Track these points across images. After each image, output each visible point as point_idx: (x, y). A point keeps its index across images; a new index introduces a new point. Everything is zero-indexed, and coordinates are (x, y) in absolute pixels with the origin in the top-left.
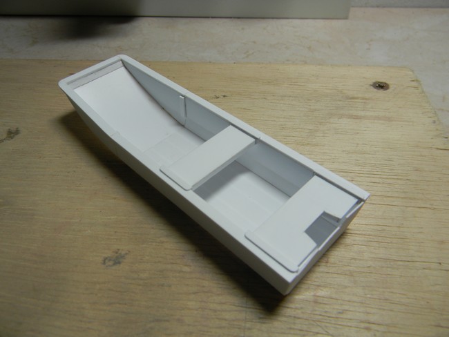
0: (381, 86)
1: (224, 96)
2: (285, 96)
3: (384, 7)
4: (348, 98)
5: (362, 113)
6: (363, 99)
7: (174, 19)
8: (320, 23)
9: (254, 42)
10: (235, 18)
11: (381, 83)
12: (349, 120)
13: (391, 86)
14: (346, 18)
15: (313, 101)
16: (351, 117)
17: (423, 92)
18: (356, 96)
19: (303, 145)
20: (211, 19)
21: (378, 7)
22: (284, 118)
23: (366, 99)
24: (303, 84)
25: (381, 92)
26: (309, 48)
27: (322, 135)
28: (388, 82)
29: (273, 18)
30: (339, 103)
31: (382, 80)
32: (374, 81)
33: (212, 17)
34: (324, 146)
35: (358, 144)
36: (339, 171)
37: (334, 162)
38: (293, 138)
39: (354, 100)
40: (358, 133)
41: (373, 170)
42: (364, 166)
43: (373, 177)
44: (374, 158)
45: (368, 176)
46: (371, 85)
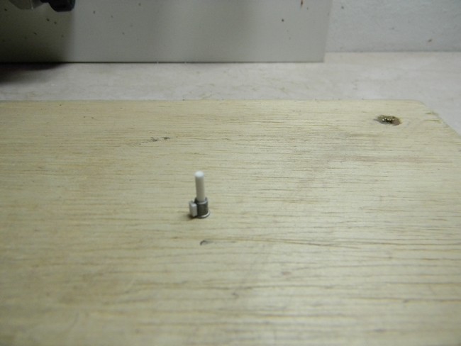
0: (390, 121)
1: (166, 138)
2: (257, 136)
3: (362, 51)
4: (348, 135)
5: (375, 154)
6: (369, 136)
7: (112, 65)
8: (292, 67)
9: (213, 85)
10: (188, 62)
11: (389, 117)
12: (357, 163)
13: (402, 120)
14: (322, 61)
15: (298, 141)
16: (359, 158)
17: (447, 126)
18: (359, 132)
19: (293, 201)
20: (158, 65)
21: (355, 51)
22: (258, 163)
23: (374, 136)
24: (280, 121)
25: (390, 128)
26: (283, 89)
27: (320, 185)
28: (397, 116)
29: (234, 62)
30: (337, 141)
31: (390, 113)
32: (378, 115)
33: (160, 62)
34: (327, 202)
35: (381, 197)
36: (364, 243)
37: (350, 228)
38: (274, 192)
39: (357, 138)
40: (377, 181)
41: (420, 237)
42: (403, 232)
43: (424, 250)
44: (413, 216)
45: (413, 247)
46: (375, 120)
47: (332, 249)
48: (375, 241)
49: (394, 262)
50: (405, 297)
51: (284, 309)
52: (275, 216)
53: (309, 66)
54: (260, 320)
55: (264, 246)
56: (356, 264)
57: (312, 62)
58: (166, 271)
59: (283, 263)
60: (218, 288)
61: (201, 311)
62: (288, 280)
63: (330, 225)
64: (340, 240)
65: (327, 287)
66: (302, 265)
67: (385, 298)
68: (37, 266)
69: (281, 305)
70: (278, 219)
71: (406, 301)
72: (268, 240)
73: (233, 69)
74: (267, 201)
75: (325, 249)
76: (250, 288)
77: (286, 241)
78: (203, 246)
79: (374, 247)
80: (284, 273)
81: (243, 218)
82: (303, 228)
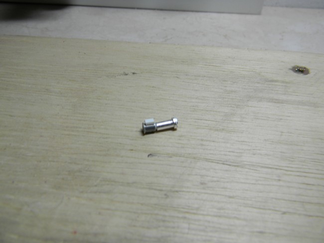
0: (302, 71)
1: (134, 73)
2: (199, 76)
3: (292, 7)
4: (267, 80)
5: (284, 97)
6: (283, 82)
8: (235, 17)
9: (174, 29)
10: (158, 9)
11: (301, 67)
12: (269, 104)
13: (311, 71)
14: (259, 14)
15: (229, 82)
16: (272, 100)
18: (275, 79)
19: (217, 130)
20: (136, 10)
21: (287, 6)
22: (196, 98)
23: (287, 83)
24: (218, 65)
25: (301, 76)
26: (225, 36)
27: (239, 119)
28: (307, 67)
29: (192, 11)
30: (258, 85)
31: (302, 64)
32: (293, 65)
33: (138, 8)
34: (242, 133)
35: (282, 132)
36: (262, 167)
37: (254, 155)
38: (205, 122)
39: (273, 83)
40: (281, 119)
41: (304, 167)
42: (292, 161)
43: (305, 177)
44: (303, 150)
45: (298, 174)
46: (290, 69)
47: (239, 169)
48: (270, 166)
49: (281, 183)
50: (284, 210)
51: (198, 209)
52: (202, 140)
53: (249, 17)
54: (181, 215)
55: (191, 162)
56: (254, 182)
57: (252, 14)
58: (123, 174)
59: (202, 176)
60: (155, 189)
61: (142, 204)
62: (204, 189)
63: (241, 151)
64: (246, 163)
65: (230, 197)
66: (215, 179)
67: (269, 209)
68: (40, 161)
69: (196, 206)
70: (204, 143)
71: (284, 213)
72: (194, 158)
73: (191, 17)
74: (198, 128)
75: (233, 168)
76: (177, 191)
77: (207, 160)
78: (150, 158)
79: (269, 170)
80: (202, 184)
81: (180, 139)
82: (221, 151)
